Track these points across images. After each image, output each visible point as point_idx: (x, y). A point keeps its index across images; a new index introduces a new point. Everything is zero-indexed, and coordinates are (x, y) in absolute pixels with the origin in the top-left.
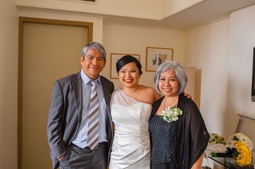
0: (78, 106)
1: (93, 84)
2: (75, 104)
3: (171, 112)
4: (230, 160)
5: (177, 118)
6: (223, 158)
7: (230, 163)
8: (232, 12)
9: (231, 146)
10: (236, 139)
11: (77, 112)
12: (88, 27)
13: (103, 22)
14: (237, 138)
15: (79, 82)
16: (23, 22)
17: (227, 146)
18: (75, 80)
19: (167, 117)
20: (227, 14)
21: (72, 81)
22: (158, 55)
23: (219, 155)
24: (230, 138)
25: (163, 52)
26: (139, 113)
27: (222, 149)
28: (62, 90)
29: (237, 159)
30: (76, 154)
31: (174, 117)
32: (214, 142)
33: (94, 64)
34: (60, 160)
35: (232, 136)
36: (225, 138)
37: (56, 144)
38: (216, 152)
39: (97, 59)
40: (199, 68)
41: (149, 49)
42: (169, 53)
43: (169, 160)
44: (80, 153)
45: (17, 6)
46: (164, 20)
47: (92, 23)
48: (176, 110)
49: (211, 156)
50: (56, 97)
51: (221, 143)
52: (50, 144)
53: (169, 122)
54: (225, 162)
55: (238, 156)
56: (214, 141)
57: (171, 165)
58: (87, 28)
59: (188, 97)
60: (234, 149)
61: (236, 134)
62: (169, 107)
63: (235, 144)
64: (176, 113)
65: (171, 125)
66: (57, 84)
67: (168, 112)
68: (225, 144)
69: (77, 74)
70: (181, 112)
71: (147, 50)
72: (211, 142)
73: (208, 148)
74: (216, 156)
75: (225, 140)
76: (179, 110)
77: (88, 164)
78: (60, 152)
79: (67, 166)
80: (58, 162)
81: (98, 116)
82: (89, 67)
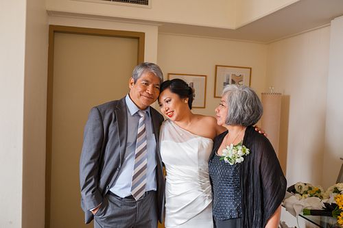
0: (121, 142)
1: (142, 115)
2: (118, 139)
3: (234, 152)
4: (328, 220)
5: (242, 159)
6: (319, 217)
7: (328, 224)
8: (333, 18)
9: (331, 201)
10: (337, 191)
11: (119, 150)
12: (138, 38)
13: (159, 31)
14: (339, 189)
15: (124, 110)
16: (55, 32)
17: (325, 201)
18: (118, 108)
19: (228, 158)
20: (327, 21)
21: (115, 109)
22: (231, 75)
23: (314, 212)
24: (329, 189)
25: (238, 72)
26: (196, 150)
27: (318, 204)
28: (102, 119)
29: (338, 219)
30: (115, 207)
31: (238, 158)
32: (307, 195)
34: (94, 213)
35: (332, 188)
36: (322, 190)
37: (90, 193)
38: (310, 208)
39: (153, 87)
40: (286, 94)
41: (218, 67)
42: (245, 73)
43: (235, 215)
44: (119, 205)
45: (47, 11)
46: (238, 29)
47: (144, 33)
48: (240, 148)
49: (302, 214)
50: (94, 130)
51: (316, 196)
52: (83, 193)
53: (231, 164)
54: (321, 222)
55: (340, 215)
56: (307, 193)
57: (239, 222)
58: (137, 40)
59: (260, 132)
60: (334, 205)
61: (338, 185)
62: (232, 145)
63: (336, 198)
64: (240, 153)
65: (235, 168)
67: (230, 152)
68: (321, 197)
69: (121, 100)
70: (247, 151)
71: (216, 68)
72: (302, 195)
73: (299, 202)
74: (311, 210)
75: (322, 193)
76: (245, 148)
77: (132, 219)
78: (94, 203)
79: (104, 221)
80: (91, 214)
81: (147, 157)
82: (141, 95)
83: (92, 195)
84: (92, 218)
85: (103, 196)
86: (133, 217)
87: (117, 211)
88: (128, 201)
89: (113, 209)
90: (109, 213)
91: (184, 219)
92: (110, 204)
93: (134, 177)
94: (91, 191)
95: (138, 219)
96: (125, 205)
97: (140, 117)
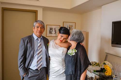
0: (32, 50)
1: (39, 39)
4: (102, 73)
5: (75, 54)
6: (99, 73)
7: (102, 75)
8: (102, 6)
10: (105, 64)
13: (43, 10)
14: (105, 63)
16: (4, 10)
17: (101, 67)
21: (29, 38)
22: (68, 25)
23: (97, 71)
24: (102, 63)
25: (71, 24)
27: (98, 68)
30: (32, 74)
31: (73, 53)
32: (95, 66)
33: (39, 30)
34: (24, 76)
37: (22, 69)
38: (96, 70)
39: (41, 28)
40: (88, 31)
43: (71, 73)
44: (33, 73)
45: (1, 2)
47: (37, 11)
49: (93, 72)
51: (98, 66)
52: (19, 69)
53: (71, 56)
54: (100, 74)
55: (105, 72)
56: (95, 65)
58: (35, 13)
60: (104, 69)
62: (71, 49)
63: (104, 66)
66: (22, 40)
67: (70, 51)
68: (100, 66)
69: (31, 35)
70: (76, 51)
71: (63, 23)
72: (93, 66)
73: (92, 68)
74: (96, 71)
75: (100, 65)
76: (76, 50)
77: (38, 78)
78: (24, 73)
79: (28, 79)
80: (23, 77)
81: (42, 54)
82: (37, 32)
83: (23, 70)
84: (23, 78)
85: (27, 70)
86: (38, 77)
87: (32, 75)
88: (36, 71)
89: (31, 74)
90: (29, 76)
91: (55, 76)
92: (30, 72)
93: (37, 62)
94: (22, 68)
95: (40, 77)
96: (35, 72)
97: (39, 40)
